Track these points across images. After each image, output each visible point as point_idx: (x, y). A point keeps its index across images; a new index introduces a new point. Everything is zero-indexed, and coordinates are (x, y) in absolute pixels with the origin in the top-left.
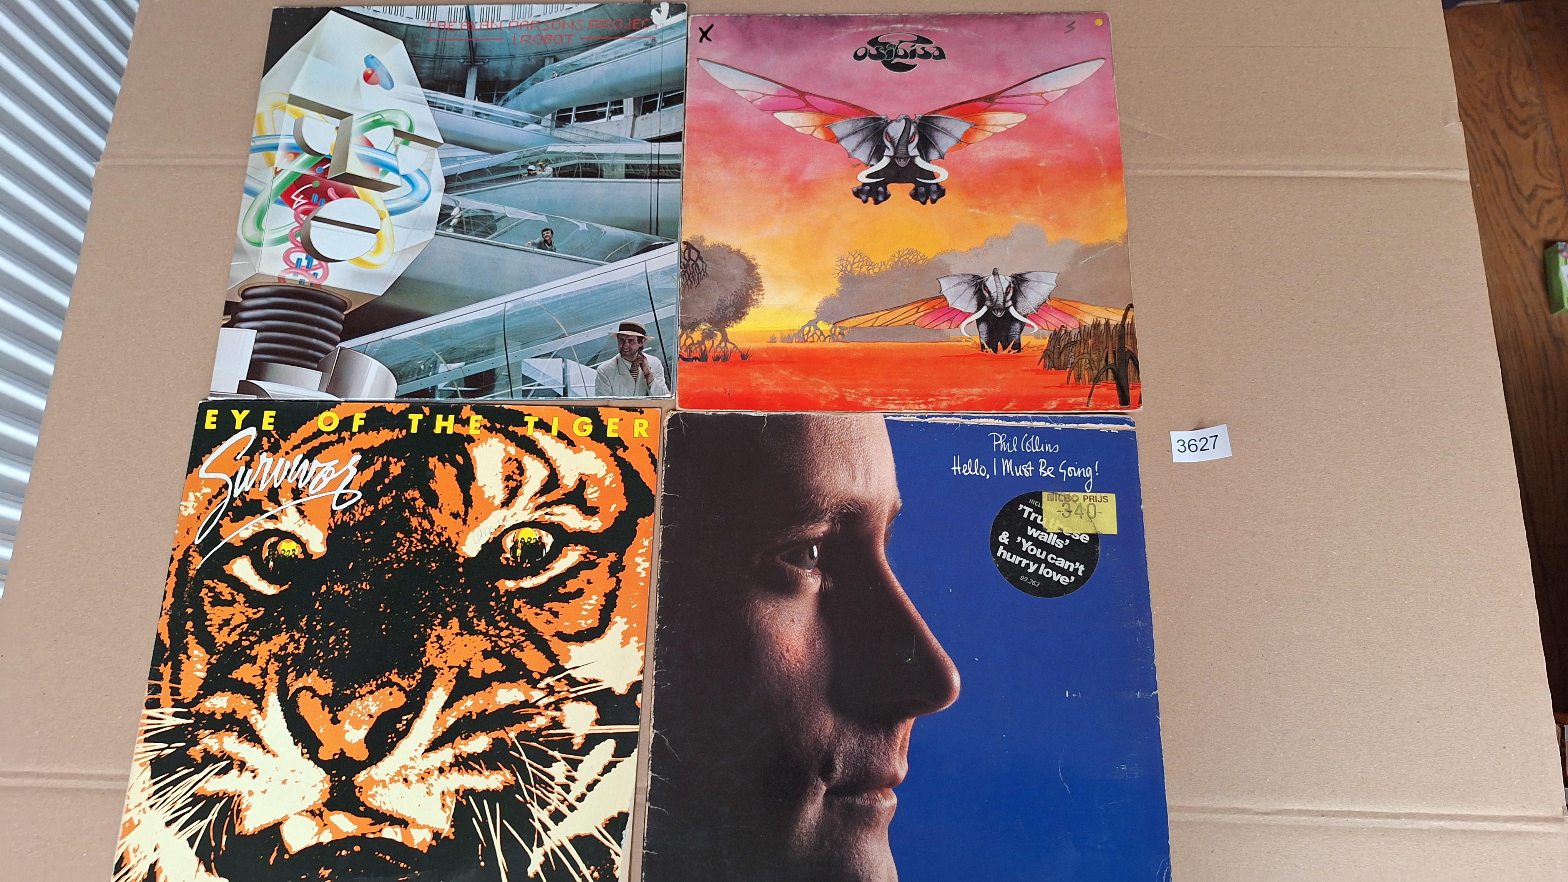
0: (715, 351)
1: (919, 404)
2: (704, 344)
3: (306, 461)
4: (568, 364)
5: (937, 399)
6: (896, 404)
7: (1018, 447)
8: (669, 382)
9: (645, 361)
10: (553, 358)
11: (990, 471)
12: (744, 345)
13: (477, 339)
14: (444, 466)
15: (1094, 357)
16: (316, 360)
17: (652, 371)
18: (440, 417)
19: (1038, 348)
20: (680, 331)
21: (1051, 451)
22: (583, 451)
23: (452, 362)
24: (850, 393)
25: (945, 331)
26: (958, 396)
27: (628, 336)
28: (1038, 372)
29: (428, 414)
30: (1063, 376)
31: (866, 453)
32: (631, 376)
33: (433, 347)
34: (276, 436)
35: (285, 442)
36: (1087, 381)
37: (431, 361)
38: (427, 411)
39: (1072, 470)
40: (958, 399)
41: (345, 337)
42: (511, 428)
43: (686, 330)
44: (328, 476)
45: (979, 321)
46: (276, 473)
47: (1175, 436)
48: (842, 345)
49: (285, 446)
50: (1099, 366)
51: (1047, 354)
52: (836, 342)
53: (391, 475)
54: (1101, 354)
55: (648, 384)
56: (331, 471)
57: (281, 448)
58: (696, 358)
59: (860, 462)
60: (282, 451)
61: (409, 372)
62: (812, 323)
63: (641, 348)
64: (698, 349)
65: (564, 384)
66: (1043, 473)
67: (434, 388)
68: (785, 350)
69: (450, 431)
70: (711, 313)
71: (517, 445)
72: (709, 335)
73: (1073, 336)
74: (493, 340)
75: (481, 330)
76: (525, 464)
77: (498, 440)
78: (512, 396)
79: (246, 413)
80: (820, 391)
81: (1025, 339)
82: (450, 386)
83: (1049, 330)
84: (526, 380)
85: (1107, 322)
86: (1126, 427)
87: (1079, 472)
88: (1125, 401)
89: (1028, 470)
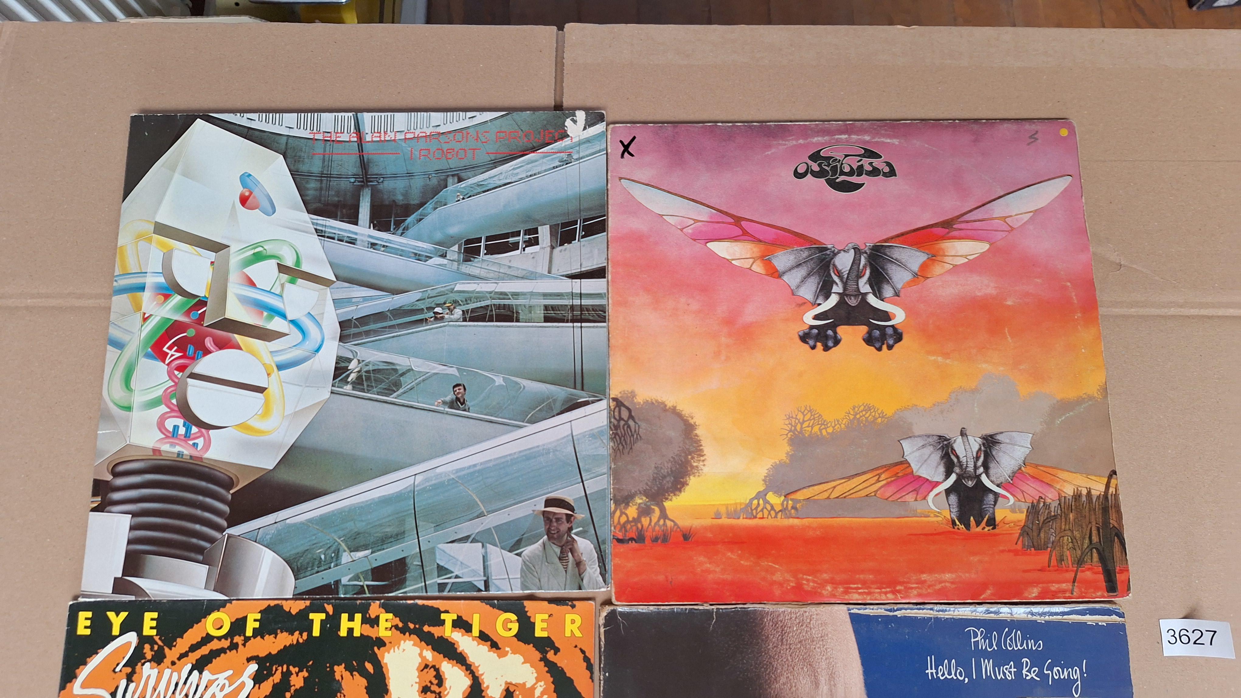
0: (653, 530)
1: (886, 593)
2: (640, 522)
3: (196, 673)
4: (488, 550)
5: (905, 587)
6: (860, 594)
7: (999, 644)
8: (603, 572)
9: (575, 545)
10: (471, 542)
11: (969, 675)
12: (685, 522)
13: (384, 521)
14: (352, 675)
15: (1076, 534)
16: (200, 550)
17: (584, 558)
18: (345, 616)
19: (1015, 523)
20: (613, 506)
21: (1034, 649)
22: (509, 654)
23: (357, 550)
24: (808, 580)
25: (911, 503)
26: (929, 583)
27: (555, 514)
28: (1016, 553)
29: (331, 613)
30: (1042, 558)
31: (829, 654)
32: (560, 565)
33: (335, 532)
34: (160, 643)
35: (171, 649)
36: (1070, 563)
37: (333, 548)
38: (330, 609)
39: (1058, 670)
40: (929, 586)
41: (233, 521)
42: (426, 628)
43: (620, 504)
44: (222, 690)
45: (948, 492)
46: (162, 687)
47: (1165, 624)
48: (796, 522)
49: (171, 654)
50: (1082, 545)
51: (1025, 531)
52: (788, 518)
53: (293, 689)
54: (1084, 531)
55: (580, 575)
56: (224, 685)
57: (165, 657)
58: (632, 539)
59: (824, 664)
60: (167, 661)
61: (308, 563)
62: (761, 495)
63: (570, 529)
64: (634, 528)
65: (485, 576)
66: (1027, 675)
67: (337, 582)
68: (732, 528)
69: (357, 634)
70: (647, 484)
71: (434, 649)
72: (645, 511)
73: (1053, 510)
74: (402, 522)
75: (389, 510)
76: (444, 672)
77: (412, 642)
78: (426, 592)
79: (124, 615)
80: (774, 578)
81: (999, 515)
82: (355, 580)
83: (1026, 502)
84: (442, 570)
85: (1089, 493)
86: (1114, 618)
87: (1066, 673)
88: (1112, 586)
89: (1010, 672)
